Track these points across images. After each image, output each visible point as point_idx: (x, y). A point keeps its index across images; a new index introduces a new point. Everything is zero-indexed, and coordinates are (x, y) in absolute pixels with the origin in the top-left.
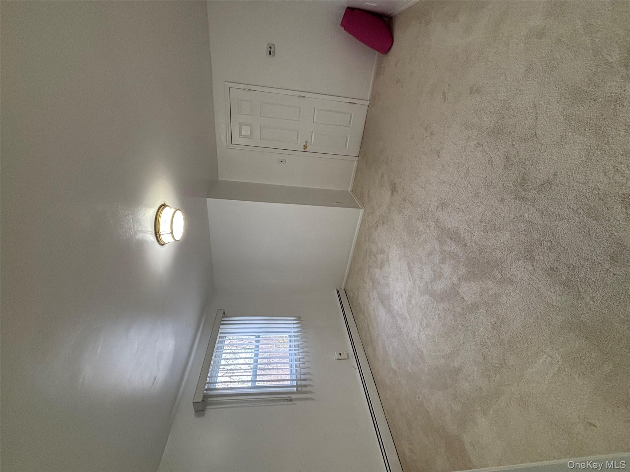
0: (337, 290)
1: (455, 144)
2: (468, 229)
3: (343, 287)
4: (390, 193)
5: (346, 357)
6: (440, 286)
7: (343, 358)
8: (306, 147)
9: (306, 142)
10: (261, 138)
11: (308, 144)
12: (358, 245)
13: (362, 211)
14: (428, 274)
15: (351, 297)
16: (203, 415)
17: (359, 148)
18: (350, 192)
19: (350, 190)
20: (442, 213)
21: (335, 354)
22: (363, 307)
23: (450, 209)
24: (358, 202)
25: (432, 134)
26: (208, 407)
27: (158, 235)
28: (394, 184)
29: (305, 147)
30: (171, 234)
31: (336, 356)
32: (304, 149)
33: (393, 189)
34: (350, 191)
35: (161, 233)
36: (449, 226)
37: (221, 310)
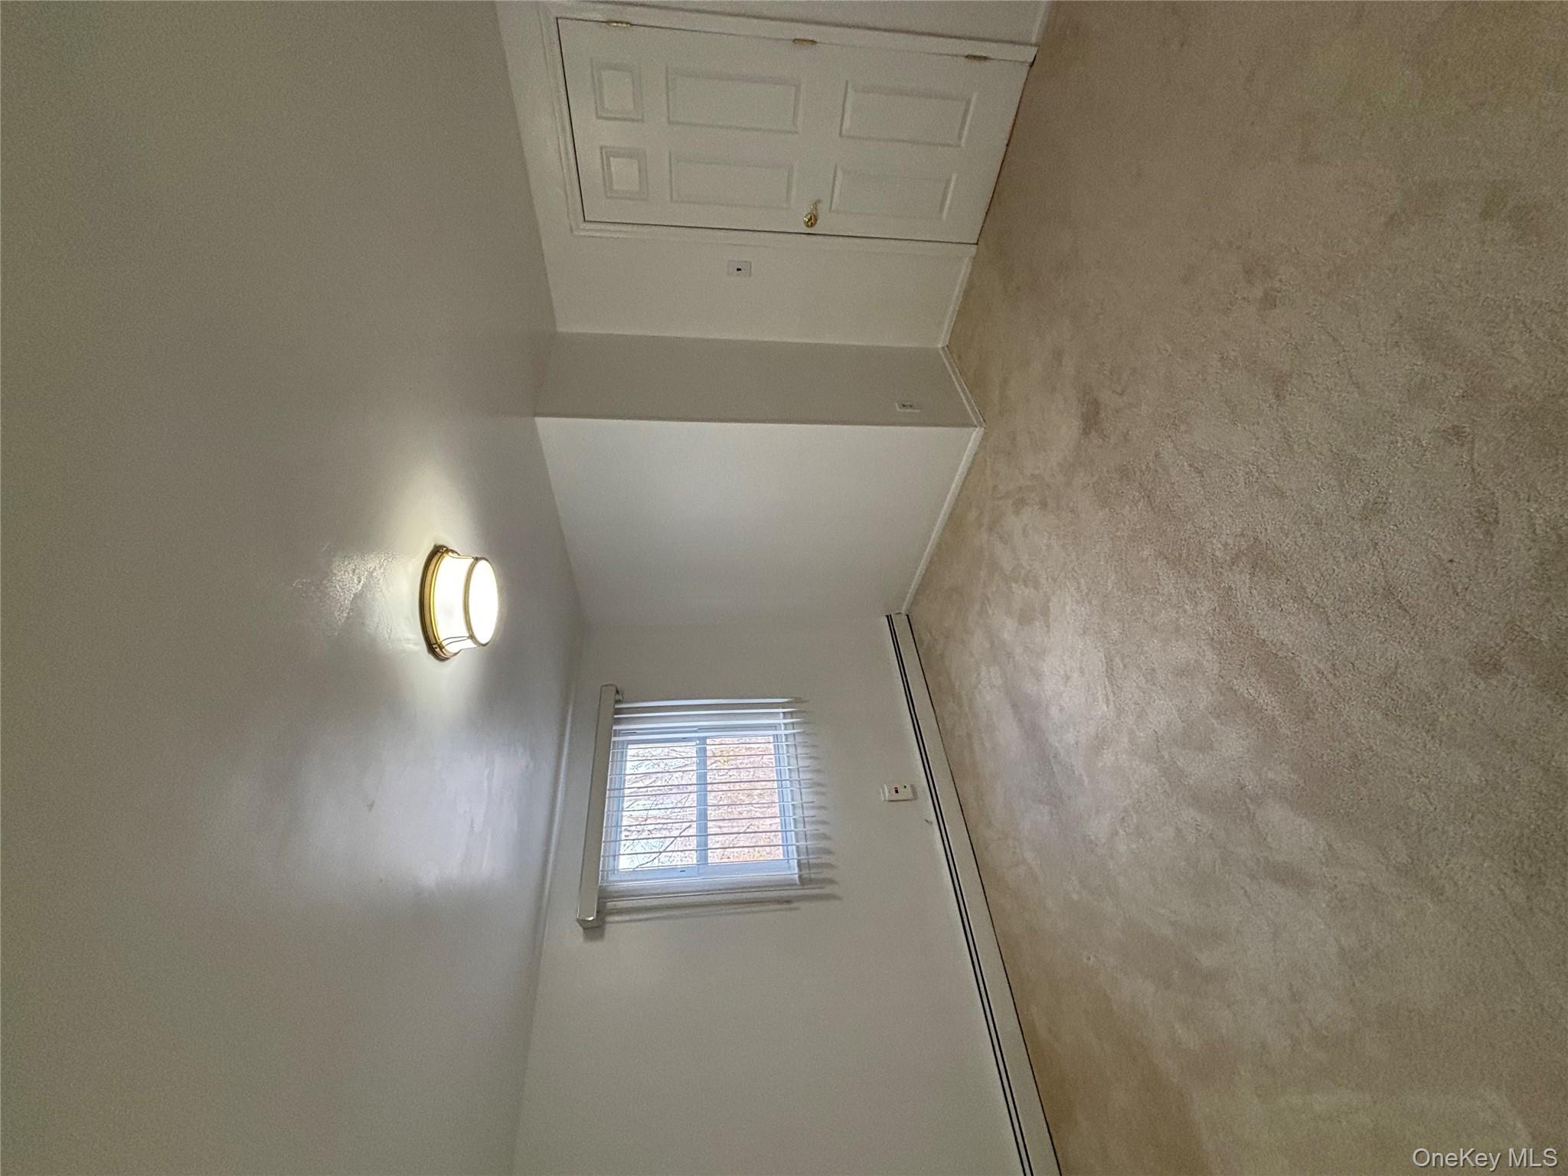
0: (887, 616)
1: (1357, 385)
2: (1330, 676)
3: (904, 608)
4: (1076, 424)
5: (911, 796)
6: (1199, 769)
7: (904, 798)
8: (816, 220)
9: (816, 203)
10: (675, 196)
11: (823, 208)
12: (955, 523)
13: (975, 434)
14: (1163, 713)
15: (926, 643)
16: (602, 936)
17: (984, 214)
18: (941, 352)
19: (940, 346)
20: (1247, 581)
21: (883, 790)
22: (957, 687)
23: (1280, 587)
24: (968, 400)
25: (1269, 301)
26: (610, 919)
27: (438, 650)
28: (1096, 403)
29: (812, 221)
30: (469, 640)
31: (887, 793)
32: (808, 226)
33: (1092, 419)
34: (943, 348)
35: (444, 643)
36: (1264, 634)
37: (610, 687)
